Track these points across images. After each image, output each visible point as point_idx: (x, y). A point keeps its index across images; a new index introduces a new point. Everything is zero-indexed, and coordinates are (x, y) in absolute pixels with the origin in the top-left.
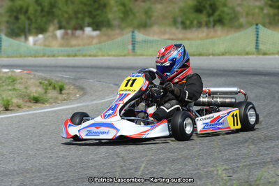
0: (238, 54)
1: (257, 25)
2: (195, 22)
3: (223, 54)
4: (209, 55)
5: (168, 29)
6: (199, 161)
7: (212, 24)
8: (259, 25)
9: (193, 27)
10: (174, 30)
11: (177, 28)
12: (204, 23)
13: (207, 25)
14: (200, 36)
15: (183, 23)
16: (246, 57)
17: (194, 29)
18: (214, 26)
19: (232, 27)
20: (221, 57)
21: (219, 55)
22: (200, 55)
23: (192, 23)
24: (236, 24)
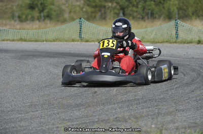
0: (66, 41)
1: (80, 19)
2: (30, 17)
3: (54, 41)
4: (44, 41)
5: (8, 21)
6: (42, 120)
7: (43, 18)
8: (82, 19)
9: (28, 20)
10: (13, 22)
11: (15, 21)
12: (36, 18)
13: (39, 19)
14: (34, 27)
15: (19, 17)
16: (72, 43)
17: (29, 22)
18: (44, 20)
19: (58, 21)
20: (53, 43)
21: (51, 41)
22: (36, 41)
23: (26, 17)
24: (61, 19)
